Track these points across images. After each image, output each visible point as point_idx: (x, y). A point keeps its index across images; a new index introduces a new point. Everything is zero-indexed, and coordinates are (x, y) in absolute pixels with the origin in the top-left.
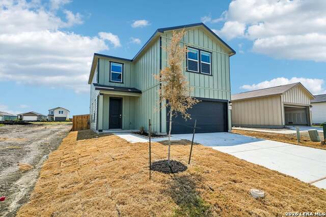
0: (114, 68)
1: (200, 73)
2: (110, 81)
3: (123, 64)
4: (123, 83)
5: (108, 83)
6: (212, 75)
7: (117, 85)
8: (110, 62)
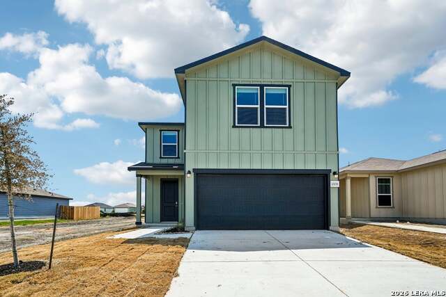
0: (166, 139)
1: (262, 126)
2: (161, 158)
3: (178, 131)
4: (178, 158)
5: (158, 161)
6: (290, 127)
7: (171, 161)
8: (161, 131)
